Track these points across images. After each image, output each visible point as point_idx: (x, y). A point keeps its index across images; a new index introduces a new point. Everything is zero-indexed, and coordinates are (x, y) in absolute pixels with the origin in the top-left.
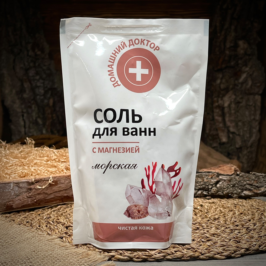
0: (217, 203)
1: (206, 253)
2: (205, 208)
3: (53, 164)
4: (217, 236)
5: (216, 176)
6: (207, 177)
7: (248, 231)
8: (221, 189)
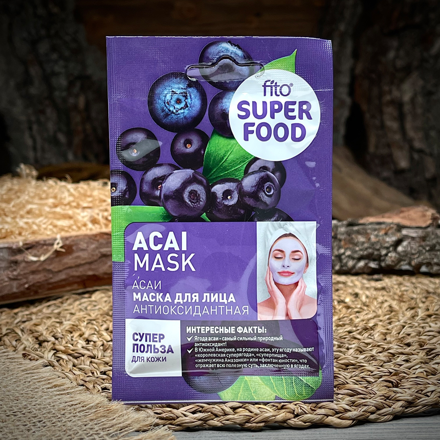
0: (392, 290)
1: (306, 413)
2: (361, 300)
4: (354, 368)
5: (396, 230)
6: (376, 233)
7: (430, 357)
8: (406, 256)
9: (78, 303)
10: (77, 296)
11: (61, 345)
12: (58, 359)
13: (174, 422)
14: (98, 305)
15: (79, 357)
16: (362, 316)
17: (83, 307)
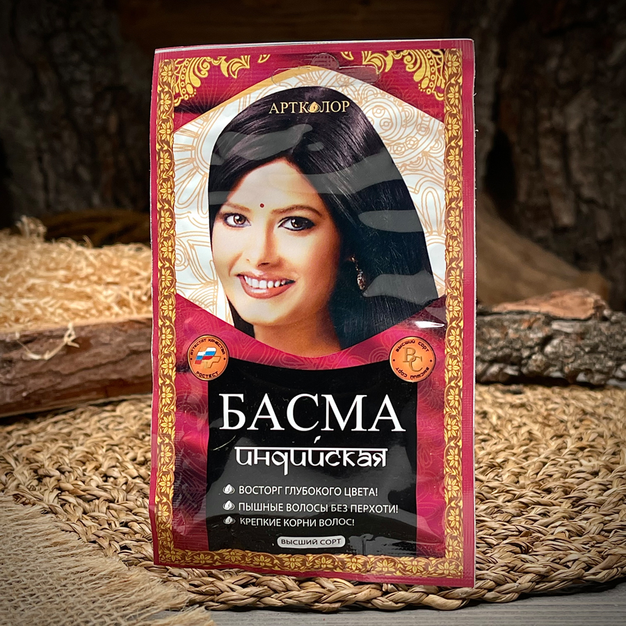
0: (535, 408)
1: (398, 590)
2: (491, 424)
3: (82, 289)
5: (543, 322)
6: (516, 326)
7: (576, 509)
8: (557, 359)
9: (96, 418)
10: (96, 409)
11: (68, 482)
12: (64, 502)
13: (216, 598)
14: (124, 422)
15: (92, 501)
16: (489, 447)
17: (102, 424)
